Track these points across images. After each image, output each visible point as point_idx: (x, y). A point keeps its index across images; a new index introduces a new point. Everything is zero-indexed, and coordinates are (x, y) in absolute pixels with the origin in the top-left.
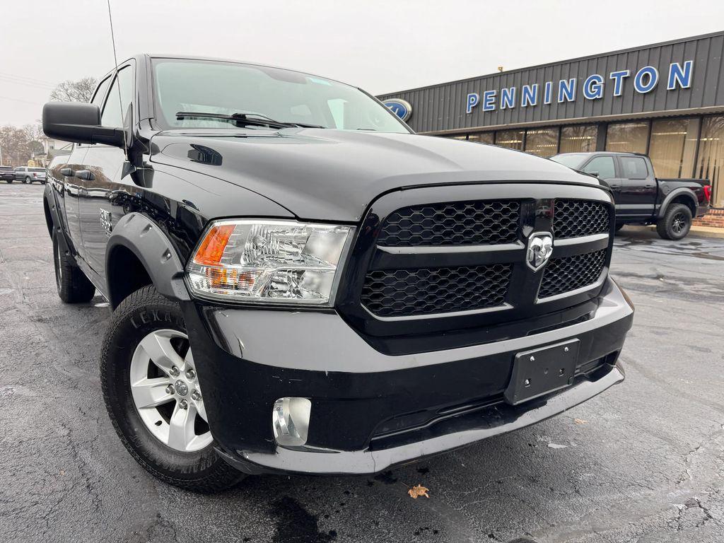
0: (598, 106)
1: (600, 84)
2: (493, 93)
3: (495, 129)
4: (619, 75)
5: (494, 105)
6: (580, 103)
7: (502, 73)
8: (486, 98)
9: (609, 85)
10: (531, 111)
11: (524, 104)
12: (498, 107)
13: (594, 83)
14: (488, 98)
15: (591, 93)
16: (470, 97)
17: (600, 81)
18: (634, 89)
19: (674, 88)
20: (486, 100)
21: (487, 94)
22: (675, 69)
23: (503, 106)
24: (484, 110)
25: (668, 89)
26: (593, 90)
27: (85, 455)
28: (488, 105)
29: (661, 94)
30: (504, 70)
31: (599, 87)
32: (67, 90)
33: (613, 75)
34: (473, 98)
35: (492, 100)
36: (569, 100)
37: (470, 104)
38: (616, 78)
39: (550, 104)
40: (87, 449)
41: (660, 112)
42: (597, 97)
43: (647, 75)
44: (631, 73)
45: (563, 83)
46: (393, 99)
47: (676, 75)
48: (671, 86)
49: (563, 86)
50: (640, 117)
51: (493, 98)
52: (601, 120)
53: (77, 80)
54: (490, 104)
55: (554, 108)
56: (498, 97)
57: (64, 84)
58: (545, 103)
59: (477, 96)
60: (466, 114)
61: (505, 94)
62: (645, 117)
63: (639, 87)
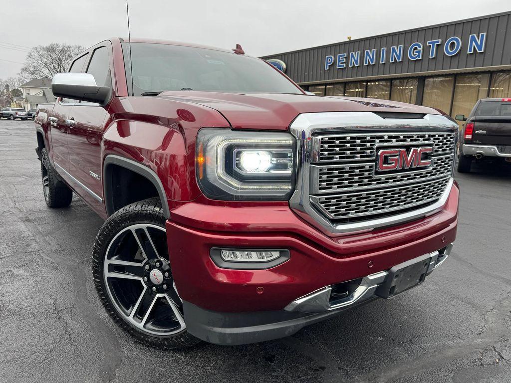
0: (418, 65)
1: (420, 49)
2: (344, 56)
3: (345, 81)
4: (433, 43)
5: (344, 64)
6: (406, 63)
7: (350, 41)
8: (339, 59)
9: (426, 50)
10: (370, 69)
11: (366, 63)
12: (347, 65)
13: (416, 48)
14: (340, 59)
15: (413, 56)
16: (328, 58)
17: (420, 47)
18: (444, 53)
19: (472, 52)
20: (339, 61)
21: (339, 56)
22: (473, 39)
23: (351, 65)
24: (337, 68)
25: (468, 53)
26: (415, 54)
27: (67, 317)
28: (340, 65)
29: (463, 57)
30: (352, 39)
31: (419, 52)
32: (39, 52)
33: (429, 43)
34: (330, 59)
35: (343, 60)
36: (398, 61)
37: (328, 63)
38: (431, 45)
39: (384, 64)
40: (68, 313)
41: (462, 70)
42: (418, 58)
43: (453, 43)
44: (442, 42)
45: (394, 49)
46: (273, 60)
47: (474, 43)
48: (470, 51)
49: (394, 50)
50: (448, 73)
51: (344, 59)
52: (421, 75)
53: (46, 45)
54: (341, 63)
55: (387, 67)
56: (347, 58)
57: (37, 48)
58: (381, 63)
59: (333, 57)
60: (325, 70)
61: (353, 56)
62: (451, 73)
63: (448, 51)
